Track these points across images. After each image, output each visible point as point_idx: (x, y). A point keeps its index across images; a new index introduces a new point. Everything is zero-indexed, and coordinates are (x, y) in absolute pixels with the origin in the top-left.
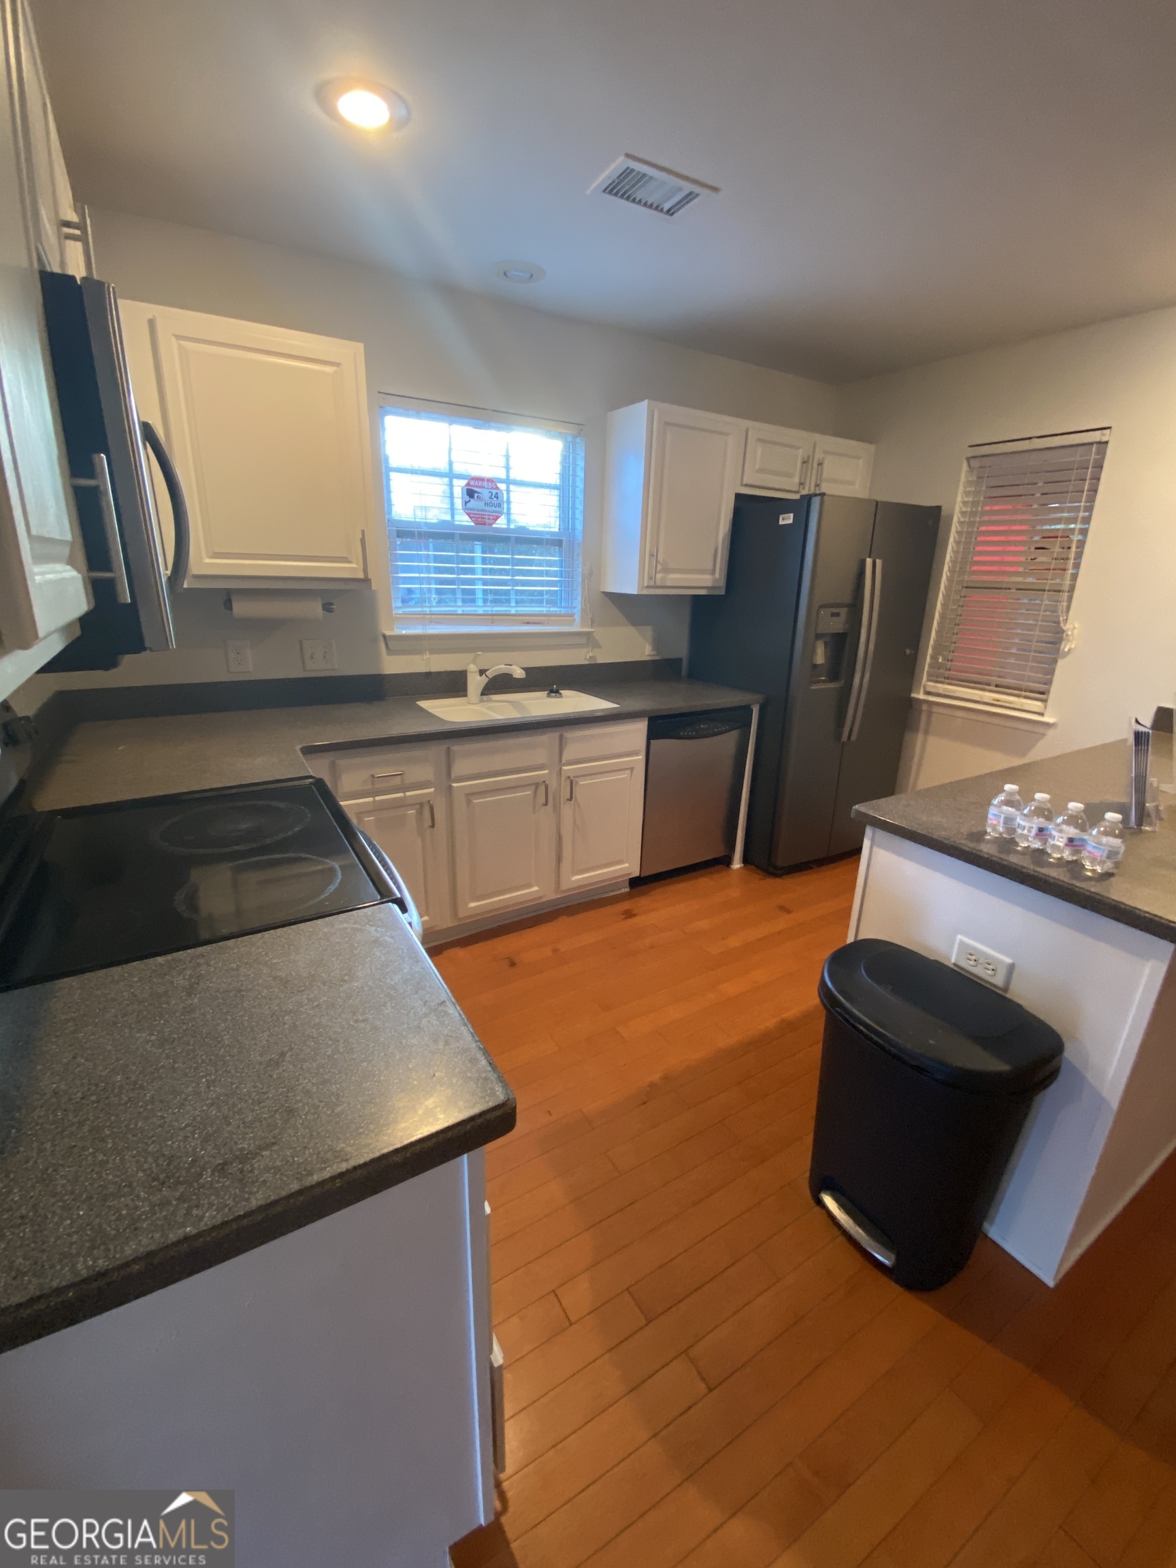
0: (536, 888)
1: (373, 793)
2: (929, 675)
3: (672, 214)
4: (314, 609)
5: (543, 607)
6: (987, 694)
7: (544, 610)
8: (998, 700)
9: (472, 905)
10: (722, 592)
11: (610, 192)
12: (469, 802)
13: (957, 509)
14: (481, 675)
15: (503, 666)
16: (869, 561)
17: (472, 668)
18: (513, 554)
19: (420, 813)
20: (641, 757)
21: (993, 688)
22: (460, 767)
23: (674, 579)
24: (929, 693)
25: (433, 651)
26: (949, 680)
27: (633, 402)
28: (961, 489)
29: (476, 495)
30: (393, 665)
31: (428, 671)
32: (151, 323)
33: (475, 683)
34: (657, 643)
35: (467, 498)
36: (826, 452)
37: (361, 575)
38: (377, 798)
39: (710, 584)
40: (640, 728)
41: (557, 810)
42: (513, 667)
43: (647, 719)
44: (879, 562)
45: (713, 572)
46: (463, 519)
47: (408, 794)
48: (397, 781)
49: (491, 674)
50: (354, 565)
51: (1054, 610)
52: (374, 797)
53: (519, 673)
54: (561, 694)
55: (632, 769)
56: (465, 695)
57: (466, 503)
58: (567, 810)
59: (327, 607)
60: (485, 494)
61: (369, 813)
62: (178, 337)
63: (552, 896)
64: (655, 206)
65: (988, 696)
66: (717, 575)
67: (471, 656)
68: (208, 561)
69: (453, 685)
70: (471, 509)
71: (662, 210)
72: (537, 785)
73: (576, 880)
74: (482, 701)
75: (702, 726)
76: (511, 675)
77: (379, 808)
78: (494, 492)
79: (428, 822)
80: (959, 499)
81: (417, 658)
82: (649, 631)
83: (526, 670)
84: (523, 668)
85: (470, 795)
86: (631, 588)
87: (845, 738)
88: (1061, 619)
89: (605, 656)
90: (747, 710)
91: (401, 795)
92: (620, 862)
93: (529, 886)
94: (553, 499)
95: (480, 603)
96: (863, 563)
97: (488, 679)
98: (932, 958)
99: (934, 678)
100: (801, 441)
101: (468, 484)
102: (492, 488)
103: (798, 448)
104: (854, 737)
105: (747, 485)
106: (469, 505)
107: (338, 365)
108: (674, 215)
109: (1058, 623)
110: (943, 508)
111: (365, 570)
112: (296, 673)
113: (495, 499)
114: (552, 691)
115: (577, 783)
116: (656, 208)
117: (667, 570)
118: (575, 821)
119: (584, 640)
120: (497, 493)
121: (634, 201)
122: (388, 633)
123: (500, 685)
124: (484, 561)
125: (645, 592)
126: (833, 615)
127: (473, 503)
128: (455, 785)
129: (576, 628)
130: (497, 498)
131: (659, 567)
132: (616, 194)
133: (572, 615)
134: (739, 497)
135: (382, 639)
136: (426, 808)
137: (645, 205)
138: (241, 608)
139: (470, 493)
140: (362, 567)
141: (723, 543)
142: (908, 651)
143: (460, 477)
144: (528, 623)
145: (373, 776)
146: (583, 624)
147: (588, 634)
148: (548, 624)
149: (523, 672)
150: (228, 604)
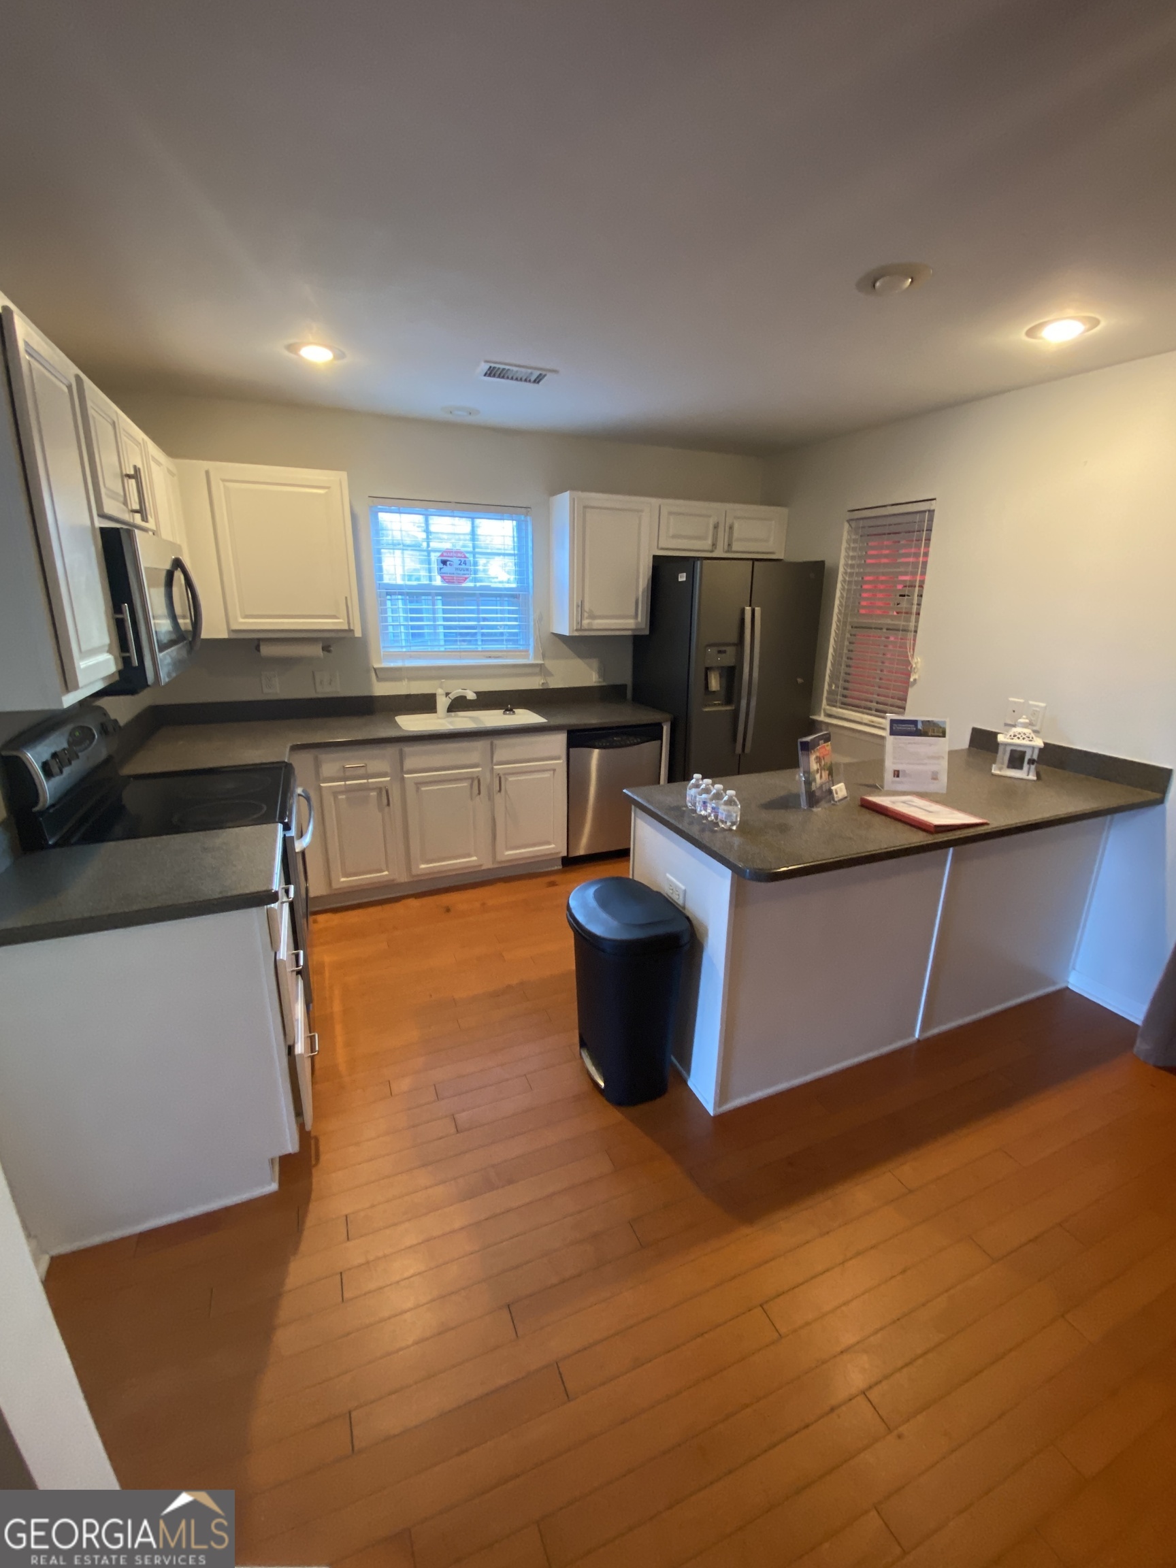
0: (474, 858)
1: (345, 779)
2: (828, 699)
3: (538, 382)
4: (316, 651)
5: (504, 645)
6: (866, 716)
7: (504, 647)
8: (873, 722)
9: (423, 866)
10: (647, 632)
11: (490, 375)
12: (418, 790)
13: (842, 562)
14: (446, 696)
15: (460, 690)
16: (748, 609)
17: (440, 692)
18: (478, 606)
19: (380, 794)
20: (562, 762)
21: (874, 712)
22: (409, 763)
23: (599, 623)
24: (830, 716)
25: (410, 679)
26: (845, 705)
27: (562, 492)
28: (844, 545)
29: (448, 563)
30: (381, 689)
31: (408, 693)
32: (207, 473)
33: (442, 703)
34: (603, 673)
35: (442, 566)
36: (737, 518)
37: (346, 627)
38: (348, 783)
39: (633, 626)
40: (561, 739)
41: (491, 798)
42: (468, 691)
43: (566, 732)
44: (758, 610)
45: (636, 616)
46: (438, 581)
47: (370, 780)
48: (362, 771)
49: (453, 696)
50: (341, 620)
51: (903, 646)
52: (345, 781)
53: (471, 696)
54: (514, 712)
55: (554, 770)
56: (436, 712)
57: (441, 569)
58: (499, 799)
59: (326, 649)
60: (456, 561)
61: (342, 792)
62: (224, 480)
63: (488, 864)
64: (524, 379)
65: (866, 718)
66: (639, 619)
67: (436, 682)
68: (242, 620)
69: (425, 704)
70: (445, 573)
71: (530, 381)
72: (472, 779)
73: (508, 855)
74: (448, 717)
75: (615, 739)
76: (465, 697)
77: (348, 790)
78: (463, 559)
79: (385, 801)
80: (843, 553)
81: (398, 684)
82: (595, 663)
83: (477, 693)
84: (475, 693)
85: (419, 784)
86: (566, 632)
87: (739, 749)
88: (909, 654)
89: (556, 683)
90: (659, 726)
91: (365, 781)
92: (548, 843)
93: (469, 855)
94: (510, 563)
95: (442, 643)
96: (743, 611)
97: (450, 701)
98: (655, 889)
99: (832, 703)
100: (716, 511)
101: (442, 555)
102: (461, 557)
103: (710, 516)
104: (747, 750)
105: (663, 549)
106: (442, 571)
107: (328, 488)
108: (541, 383)
109: (908, 657)
110: (826, 564)
111: (349, 623)
112: (311, 694)
113: (464, 565)
114: (507, 710)
115: (506, 779)
116: (526, 380)
117: (592, 617)
118: (506, 807)
119: (537, 670)
120: (465, 561)
121: (508, 378)
122: (376, 666)
123: (459, 704)
124: (445, 611)
125: (576, 634)
126: (720, 652)
127: (446, 569)
128: (405, 776)
129: (531, 661)
130: (466, 564)
131: (586, 615)
132: (494, 376)
133: (527, 651)
134: (656, 559)
135: (373, 670)
136: (383, 792)
137: (517, 379)
138: (266, 650)
139: (444, 562)
140: (346, 622)
141: (643, 593)
142: (800, 680)
143: (435, 551)
144: (490, 657)
145: (344, 767)
146: (535, 657)
147: (541, 665)
148: (506, 657)
149: (475, 695)
150: (258, 648)
